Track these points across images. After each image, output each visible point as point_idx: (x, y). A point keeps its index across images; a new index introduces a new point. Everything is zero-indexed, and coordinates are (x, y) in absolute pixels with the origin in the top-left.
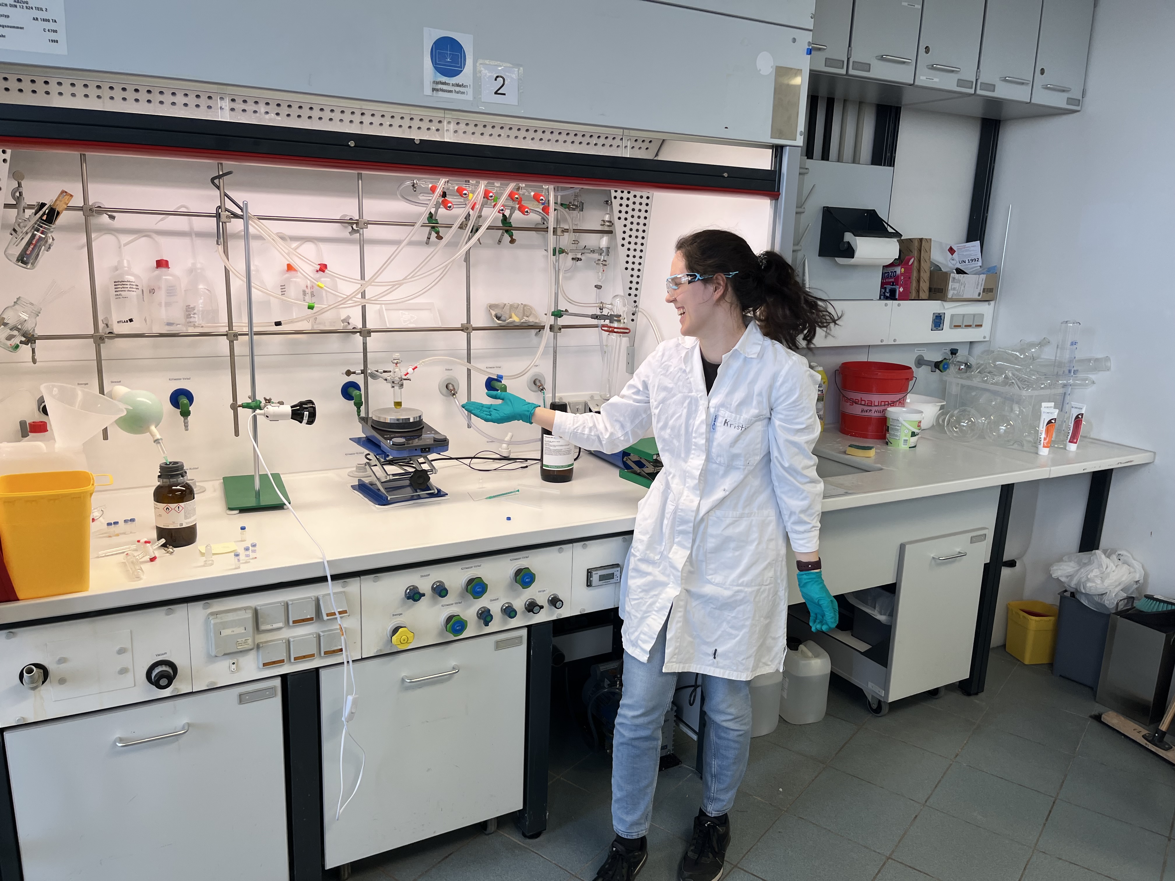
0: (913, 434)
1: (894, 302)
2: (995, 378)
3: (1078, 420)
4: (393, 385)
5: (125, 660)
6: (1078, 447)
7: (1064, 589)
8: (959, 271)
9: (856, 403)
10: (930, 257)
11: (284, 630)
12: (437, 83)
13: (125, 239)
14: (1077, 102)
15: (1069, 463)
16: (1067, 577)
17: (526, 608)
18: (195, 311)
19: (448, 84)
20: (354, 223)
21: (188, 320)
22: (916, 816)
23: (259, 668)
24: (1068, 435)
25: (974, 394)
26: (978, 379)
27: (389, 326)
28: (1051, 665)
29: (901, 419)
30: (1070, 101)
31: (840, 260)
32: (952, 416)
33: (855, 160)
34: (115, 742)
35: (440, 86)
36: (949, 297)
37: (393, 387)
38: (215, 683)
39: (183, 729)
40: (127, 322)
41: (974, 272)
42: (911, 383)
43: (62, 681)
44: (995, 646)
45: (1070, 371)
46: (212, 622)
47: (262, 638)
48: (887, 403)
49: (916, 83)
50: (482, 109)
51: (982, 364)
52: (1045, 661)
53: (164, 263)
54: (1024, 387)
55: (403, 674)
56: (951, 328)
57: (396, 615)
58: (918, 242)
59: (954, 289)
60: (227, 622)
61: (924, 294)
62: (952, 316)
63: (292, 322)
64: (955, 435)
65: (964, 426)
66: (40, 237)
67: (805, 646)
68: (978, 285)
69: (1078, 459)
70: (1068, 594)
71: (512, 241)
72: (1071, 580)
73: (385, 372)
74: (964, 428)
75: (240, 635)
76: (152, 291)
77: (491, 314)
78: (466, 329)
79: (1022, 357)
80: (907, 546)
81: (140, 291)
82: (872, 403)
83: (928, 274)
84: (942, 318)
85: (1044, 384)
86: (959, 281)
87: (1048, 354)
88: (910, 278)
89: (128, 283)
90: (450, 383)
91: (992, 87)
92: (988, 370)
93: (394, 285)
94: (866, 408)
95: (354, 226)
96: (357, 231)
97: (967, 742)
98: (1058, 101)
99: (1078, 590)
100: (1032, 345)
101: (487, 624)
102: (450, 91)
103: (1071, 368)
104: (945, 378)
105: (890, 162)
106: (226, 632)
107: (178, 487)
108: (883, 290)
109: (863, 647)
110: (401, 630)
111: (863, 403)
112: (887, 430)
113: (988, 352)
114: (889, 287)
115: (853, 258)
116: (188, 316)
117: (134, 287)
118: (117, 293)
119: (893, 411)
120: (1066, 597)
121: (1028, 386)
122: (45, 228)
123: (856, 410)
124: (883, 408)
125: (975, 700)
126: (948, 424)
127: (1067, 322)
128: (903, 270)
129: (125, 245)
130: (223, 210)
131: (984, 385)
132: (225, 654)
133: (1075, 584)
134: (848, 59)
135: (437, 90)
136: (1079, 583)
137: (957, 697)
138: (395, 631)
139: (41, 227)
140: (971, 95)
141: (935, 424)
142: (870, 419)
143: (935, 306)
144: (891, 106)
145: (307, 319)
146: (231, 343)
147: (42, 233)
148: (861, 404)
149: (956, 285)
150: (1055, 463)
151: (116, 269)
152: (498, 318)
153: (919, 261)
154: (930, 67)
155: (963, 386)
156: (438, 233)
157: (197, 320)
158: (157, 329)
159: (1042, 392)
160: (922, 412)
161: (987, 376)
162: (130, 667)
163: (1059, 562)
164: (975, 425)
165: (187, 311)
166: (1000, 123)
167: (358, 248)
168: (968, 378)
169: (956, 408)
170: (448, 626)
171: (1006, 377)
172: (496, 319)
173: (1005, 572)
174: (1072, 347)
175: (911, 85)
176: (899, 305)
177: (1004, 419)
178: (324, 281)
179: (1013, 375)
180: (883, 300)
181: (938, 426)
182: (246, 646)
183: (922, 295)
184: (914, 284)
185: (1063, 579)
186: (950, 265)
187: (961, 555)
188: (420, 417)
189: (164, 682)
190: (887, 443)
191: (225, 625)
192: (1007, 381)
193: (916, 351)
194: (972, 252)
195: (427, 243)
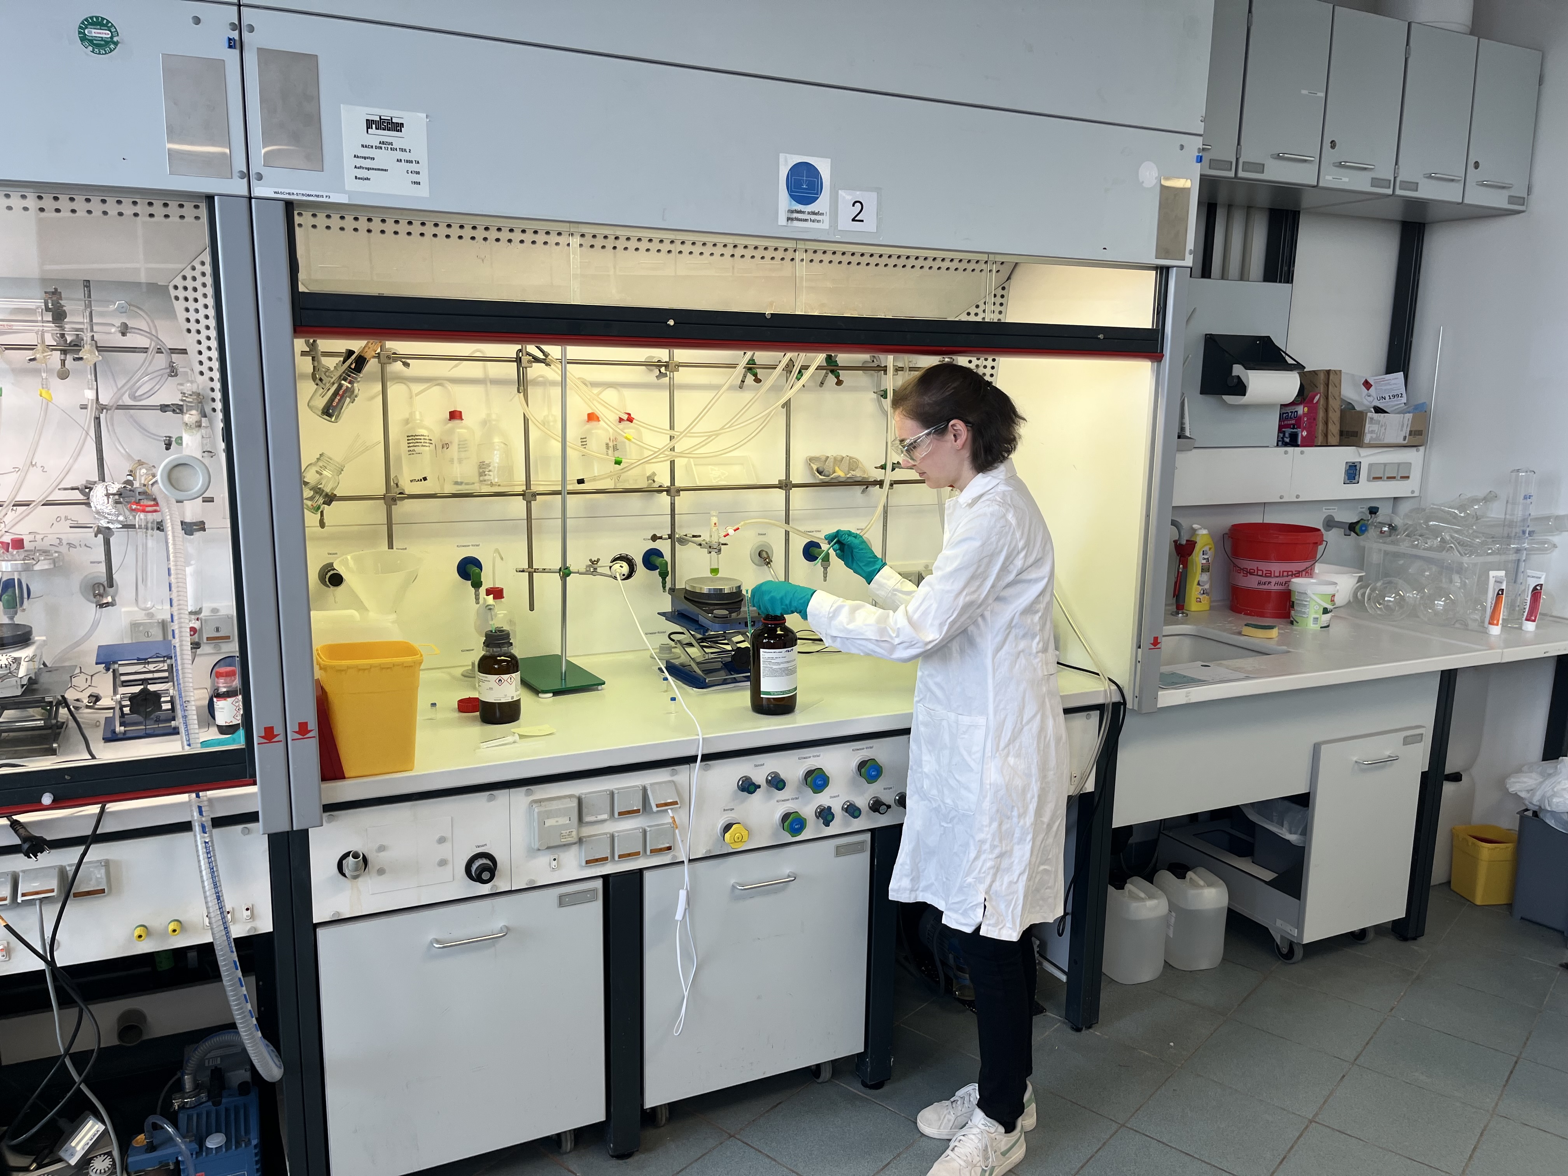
0: (1326, 611)
1: (1296, 449)
2: (1429, 541)
3: (1536, 593)
4: (710, 550)
5: (444, 851)
6: (1537, 627)
7: (1524, 808)
8: (1378, 410)
9: (1251, 574)
10: (1340, 393)
11: (608, 822)
12: (792, 212)
13: (416, 388)
14: (1522, 201)
15: (1527, 644)
16: (1528, 791)
17: (870, 808)
18: (490, 468)
19: (803, 212)
20: (663, 365)
21: (481, 478)
22: (1344, 1076)
23: (581, 866)
24: (1524, 612)
25: (1401, 562)
26: (1407, 543)
27: (699, 483)
28: (1510, 906)
29: (1309, 592)
30: (1512, 199)
31: (1228, 399)
32: (1373, 590)
33: (1243, 276)
34: (431, 943)
35: (795, 215)
36: (1366, 442)
37: (710, 552)
38: (533, 881)
39: (501, 931)
40: (421, 480)
41: (1398, 411)
42: (1321, 548)
43: (381, 872)
44: (1437, 883)
45: (1524, 532)
46: (536, 810)
47: (586, 831)
48: (1290, 573)
49: (1321, 184)
50: (838, 238)
51: (1412, 525)
52: (1502, 900)
53: (458, 414)
54: (1467, 552)
55: (732, 881)
56: (1369, 480)
57: (727, 810)
58: (1325, 375)
59: (1372, 432)
60: (551, 810)
61: (1334, 438)
62: (1371, 466)
63: (594, 479)
64: (1379, 612)
65: (1390, 601)
66: (347, 387)
67: (1195, 873)
68: (1403, 426)
69: (1538, 639)
70: (1529, 813)
71: (839, 383)
72: (1533, 795)
73: (694, 536)
74: (1391, 604)
75: (564, 826)
76: (446, 446)
77: (812, 469)
78: (786, 485)
79: (1462, 515)
80: (1323, 747)
81: (432, 446)
82: (1271, 573)
83: (1338, 413)
84: (1358, 468)
85: (1491, 549)
86: (1378, 422)
87: (1496, 512)
88: (1314, 419)
89: (422, 437)
90: (763, 550)
91: (1415, 186)
92: (1419, 532)
93: (710, 437)
94: (1264, 580)
95: (663, 370)
96: (665, 375)
97: (1405, 994)
98: (1499, 200)
99: (1543, 807)
100: (1475, 501)
101: (827, 824)
102: (806, 220)
103: (1525, 528)
104: (1362, 543)
105: (1288, 278)
106: (550, 822)
107: (502, 658)
108: (1281, 435)
109: (1269, 876)
110: (734, 826)
111: (1260, 573)
112: (1292, 605)
113: (1419, 510)
114: (1288, 431)
115: (1245, 395)
116: (482, 474)
117: (428, 441)
118: (410, 449)
119: (1298, 583)
120: (1527, 816)
121: (1471, 551)
122: (353, 377)
123: (1251, 583)
124: (1286, 579)
125: (1413, 946)
126: (1369, 599)
127: (1518, 471)
128: (1306, 409)
129: (417, 395)
130: (524, 353)
131: (1415, 551)
132: (548, 848)
133: (1539, 801)
134: (1237, 159)
135: (792, 219)
136: (1542, 799)
137: (1390, 942)
138: (727, 828)
139: (349, 376)
140: (1388, 196)
141: (1351, 600)
142: (1269, 593)
143: (1348, 454)
144: (1287, 211)
145: (610, 476)
146: (529, 504)
147: (349, 383)
148: (1257, 575)
149: (1375, 427)
150: (1508, 644)
151: (407, 422)
152: (820, 473)
153: (1327, 398)
154: (1338, 164)
155: (1386, 553)
156: (755, 375)
157: (492, 478)
158: (449, 489)
159: (1490, 559)
160: (1336, 584)
161: (1418, 540)
162: (450, 859)
163: (1517, 773)
164: (1404, 600)
165: (480, 468)
166: (1424, 226)
167: (667, 394)
168: (1393, 543)
169: (1377, 580)
170: (786, 824)
171: (1443, 540)
172: (818, 474)
173: (1448, 788)
174: (1525, 501)
175: (1314, 187)
176: (1302, 453)
177: (1441, 593)
178: (629, 430)
179: (1452, 537)
180: (1281, 446)
181: (1357, 603)
182: (570, 839)
183: (1332, 440)
184: (1320, 427)
185: (1523, 795)
186: (1366, 402)
187: (1392, 759)
188: (740, 587)
189: (486, 876)
190: (1292, 623)
191: (549, 814)
192: (1444, 546)
193: (1324, 510)
194: (1393, 386)
195: (741, 387)
